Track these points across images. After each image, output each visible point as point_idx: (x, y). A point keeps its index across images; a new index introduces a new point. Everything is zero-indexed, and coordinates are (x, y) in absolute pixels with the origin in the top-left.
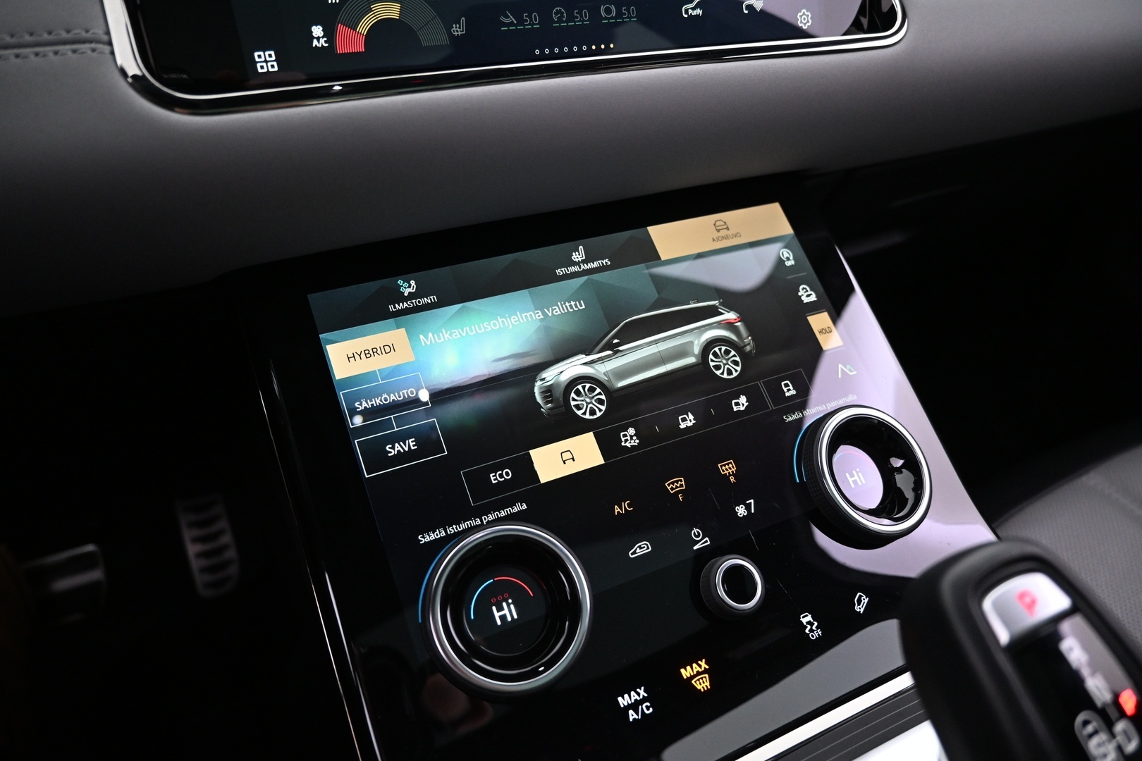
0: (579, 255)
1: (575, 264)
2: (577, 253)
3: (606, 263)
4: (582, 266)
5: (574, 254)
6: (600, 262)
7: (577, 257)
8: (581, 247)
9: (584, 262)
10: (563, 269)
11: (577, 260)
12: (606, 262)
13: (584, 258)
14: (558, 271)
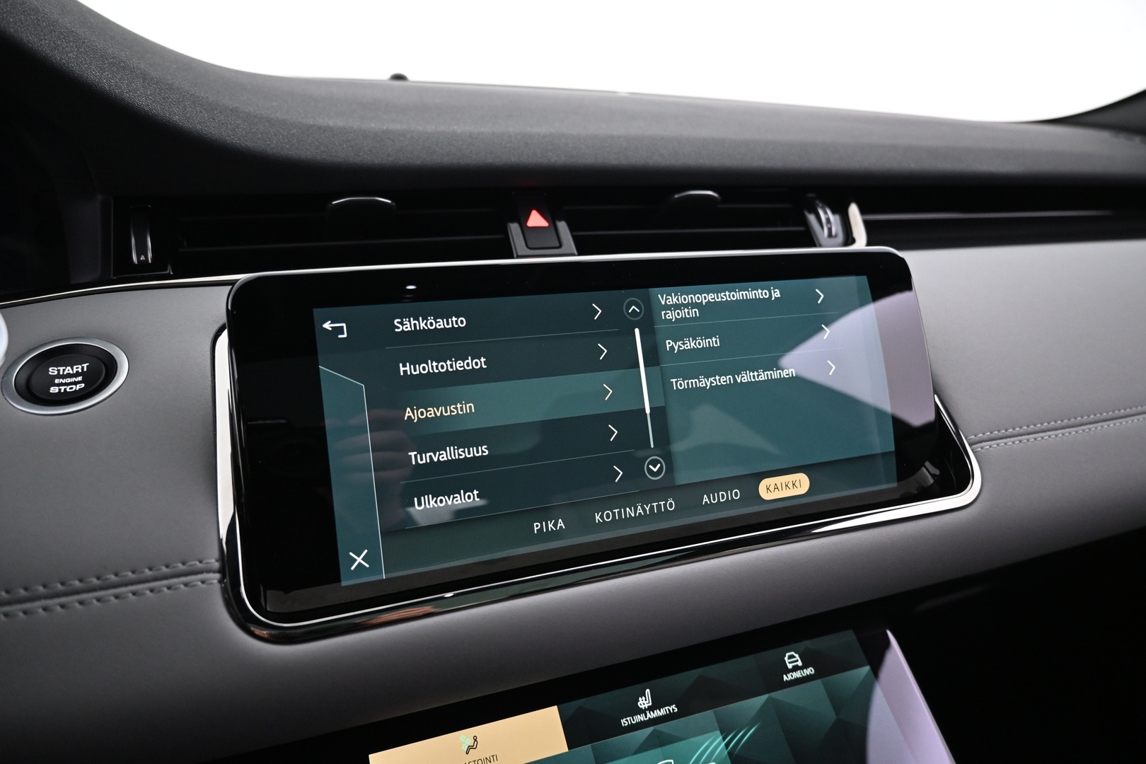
0: (646, 700)
1: (643, 711)
2: (644, 698)
3: (673, 710)
4: (648, 714)
5: (640, 699)
6: (666, 708)
7: (644, 703)
8: (648, 691)
9: (651, 709)
10: (628, 718)
11: (643, 707)
12: (674, 708)
13: (651, 704)
14: (623, 721)
